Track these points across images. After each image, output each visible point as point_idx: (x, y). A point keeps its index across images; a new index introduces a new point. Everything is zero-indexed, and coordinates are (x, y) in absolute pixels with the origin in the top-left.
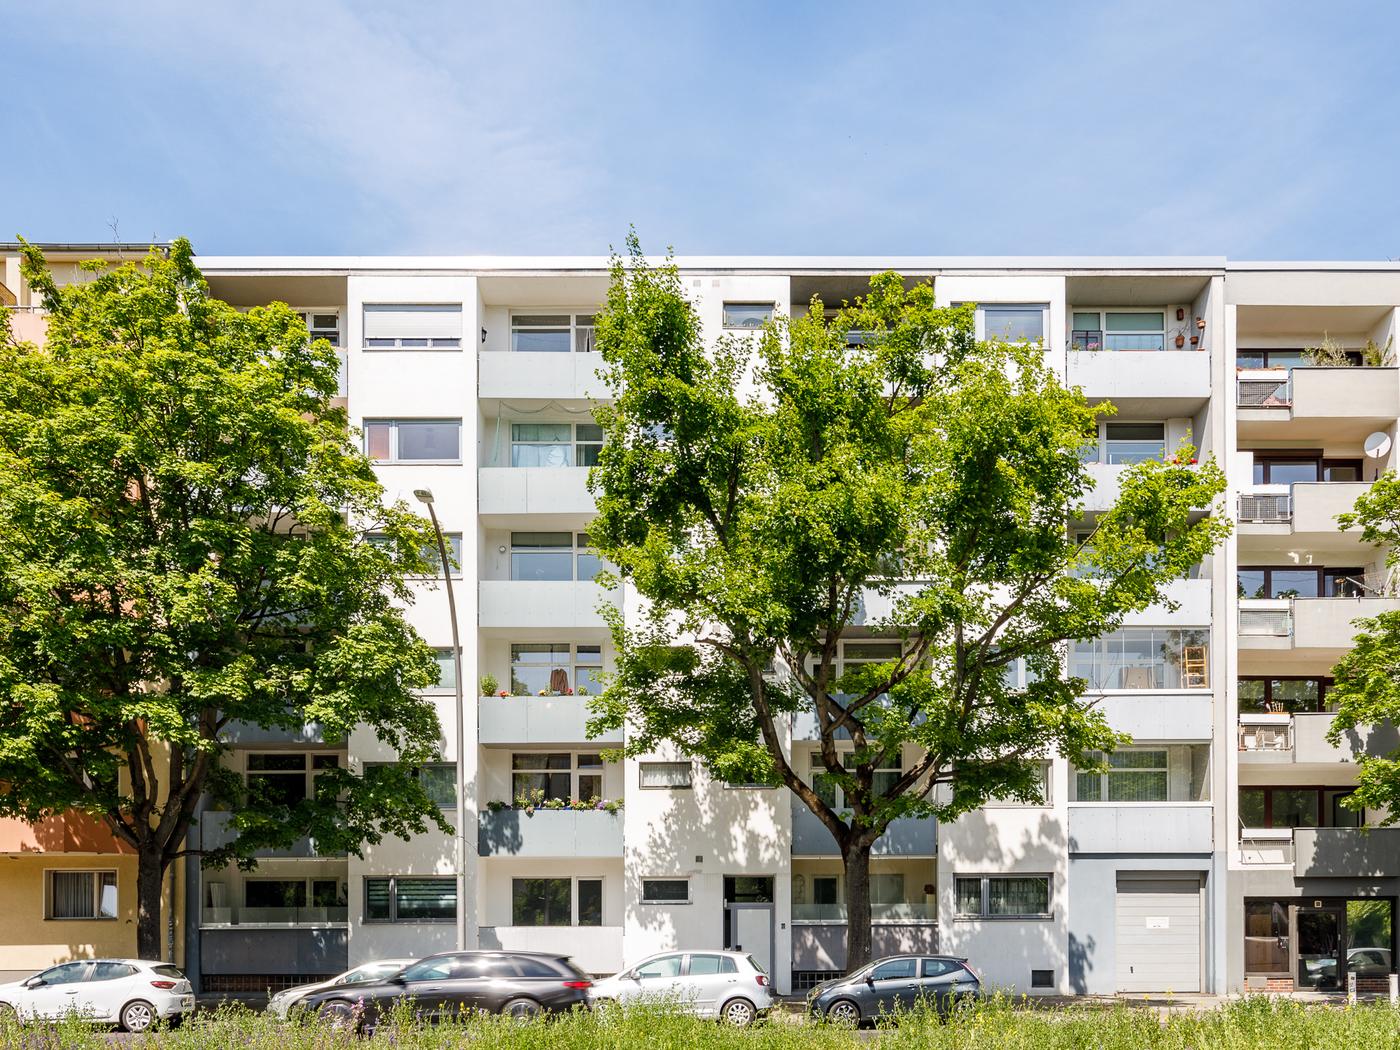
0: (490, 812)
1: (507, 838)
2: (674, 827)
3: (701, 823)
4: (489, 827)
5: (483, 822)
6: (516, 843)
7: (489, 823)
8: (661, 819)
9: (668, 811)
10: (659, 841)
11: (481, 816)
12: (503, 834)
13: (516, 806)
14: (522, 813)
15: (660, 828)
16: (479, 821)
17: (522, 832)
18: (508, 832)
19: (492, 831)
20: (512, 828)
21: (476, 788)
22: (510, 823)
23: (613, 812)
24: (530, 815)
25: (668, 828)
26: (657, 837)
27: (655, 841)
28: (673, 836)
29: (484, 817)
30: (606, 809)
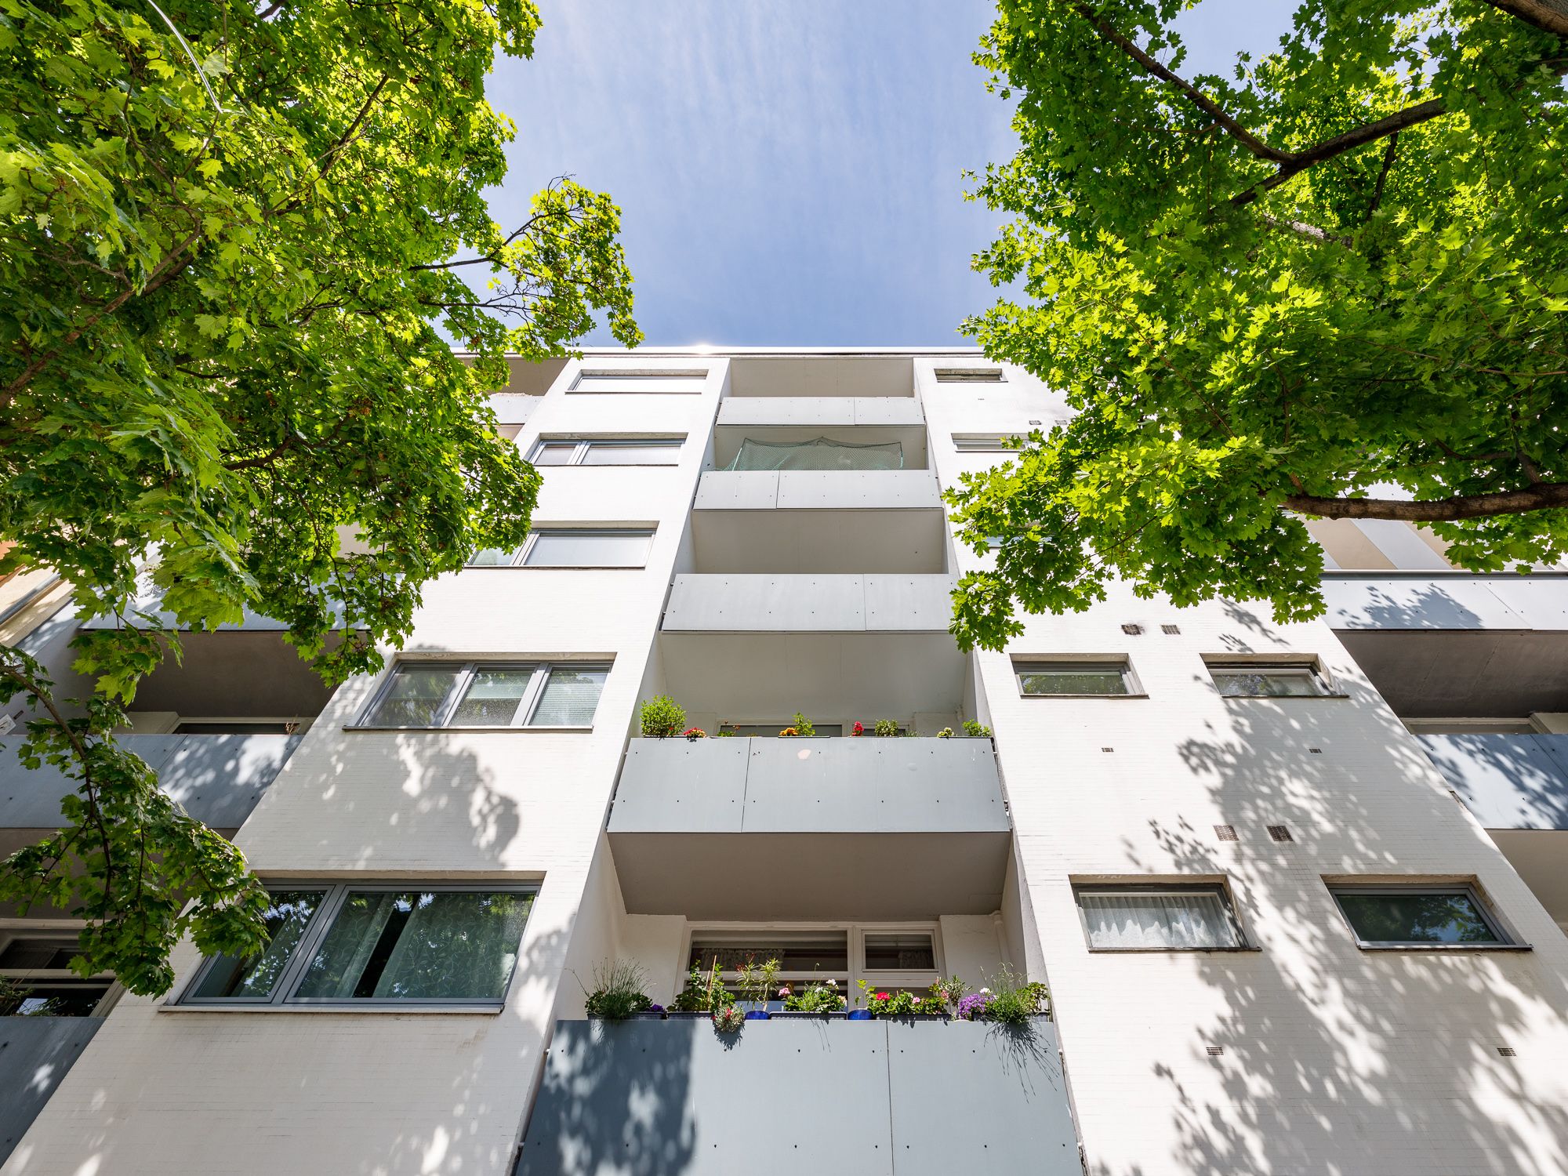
0: (597, 1032)
1: (639, 1129)
2: (1257, 1085)
3: (1350, 1069)
4: (582, 1087)
5: (563, 1065)
6: (670, 1152)
7: (586, 1071)
8: (1195, 1054)
9: (1211, 1026)
10: (1219, 1143)
11: (562, 1042)
12: (626, 1113)
13: (689, 1005)
14: (704, 1029)
15: (1206, 1087)
16: (546, 1061)
17: (698, 1105)
18: (643, 1107)
19: (586, 1102)
20: (662, 1091)
21: (565, 949)
22: (658, 1071)
23: (1016, 1023)
24: (729, 1034)
25: (1235, 1088)
26: (1204, 1120)
27: (1201, 1143)
28: (1265, 1122)
29: (571, 1050)
30: (990, 1015)
